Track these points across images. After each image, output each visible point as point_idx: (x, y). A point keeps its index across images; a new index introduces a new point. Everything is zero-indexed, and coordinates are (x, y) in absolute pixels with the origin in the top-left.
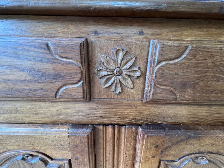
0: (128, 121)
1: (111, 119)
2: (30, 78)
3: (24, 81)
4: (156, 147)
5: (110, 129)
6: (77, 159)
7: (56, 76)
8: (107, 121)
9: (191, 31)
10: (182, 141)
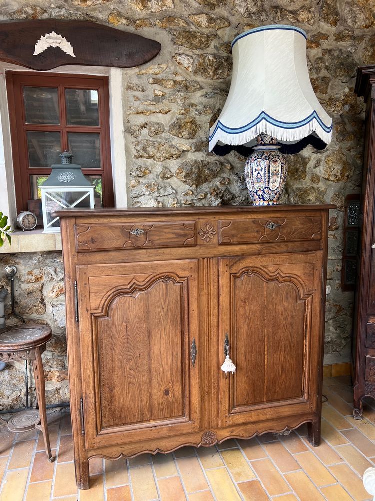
0: (213, 255)
1: (206, 255)
2: (175, 237)
3: (173, 238)
4: (227, 265)
5: (206, 259)
6: (192, 276)
7: (185, 235)
8: (204, 256)
9: (232, 216)
10: (238, 261)
